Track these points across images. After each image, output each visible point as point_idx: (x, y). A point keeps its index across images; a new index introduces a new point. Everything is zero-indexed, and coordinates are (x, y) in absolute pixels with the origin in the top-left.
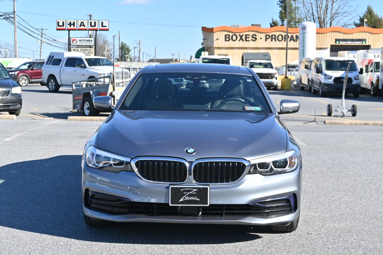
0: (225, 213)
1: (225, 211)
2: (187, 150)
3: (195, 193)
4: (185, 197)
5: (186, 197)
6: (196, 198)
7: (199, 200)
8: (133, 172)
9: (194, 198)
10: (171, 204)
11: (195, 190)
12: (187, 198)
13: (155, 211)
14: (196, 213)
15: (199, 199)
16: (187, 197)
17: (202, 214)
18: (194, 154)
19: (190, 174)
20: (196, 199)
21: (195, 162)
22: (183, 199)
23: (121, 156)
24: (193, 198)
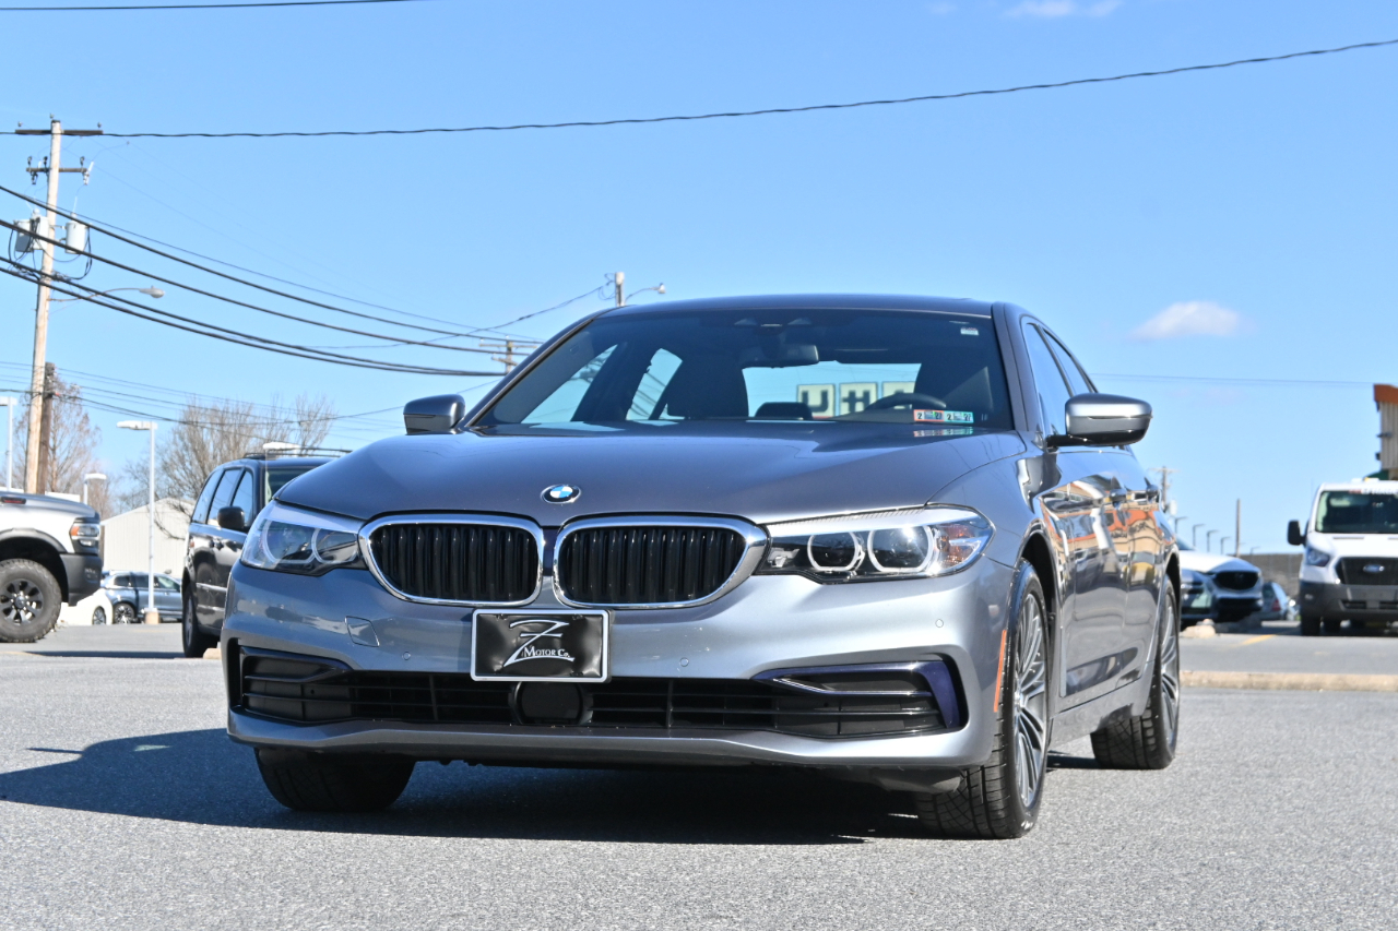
0: (676, 717)
1: (675, 705)
2: (548, 493)
3: (559, 635)
4: (523, 650)
5: (526, 650)
6: (562, 653)
7: (572, 659)
8: (367, 568)
9: (557, 654)
10: (478, 673)
11: (559, 624)
12: (534, 654)
13: (434, 705)
14: (572, 714)
15: (571, 656)
16: (533, 648)
17: (594, 719)
18: (572, 500)
19: (548, 572)
20: (559, 656)
21: (568, 528)
22: (519, 656)
23: (335, 519)
24: (552, 654)
